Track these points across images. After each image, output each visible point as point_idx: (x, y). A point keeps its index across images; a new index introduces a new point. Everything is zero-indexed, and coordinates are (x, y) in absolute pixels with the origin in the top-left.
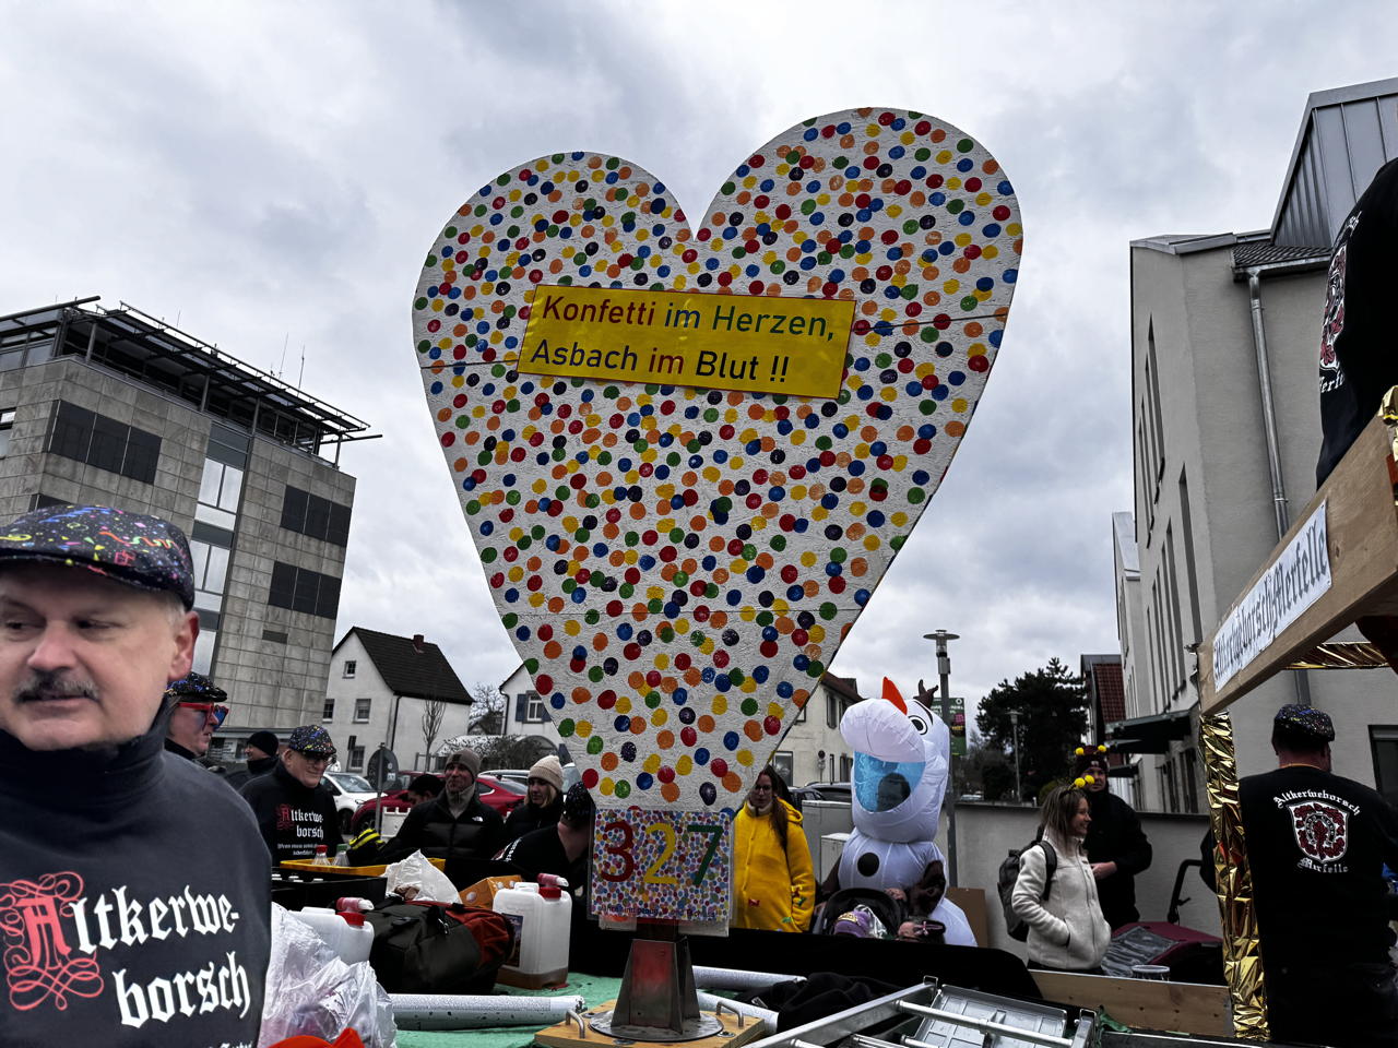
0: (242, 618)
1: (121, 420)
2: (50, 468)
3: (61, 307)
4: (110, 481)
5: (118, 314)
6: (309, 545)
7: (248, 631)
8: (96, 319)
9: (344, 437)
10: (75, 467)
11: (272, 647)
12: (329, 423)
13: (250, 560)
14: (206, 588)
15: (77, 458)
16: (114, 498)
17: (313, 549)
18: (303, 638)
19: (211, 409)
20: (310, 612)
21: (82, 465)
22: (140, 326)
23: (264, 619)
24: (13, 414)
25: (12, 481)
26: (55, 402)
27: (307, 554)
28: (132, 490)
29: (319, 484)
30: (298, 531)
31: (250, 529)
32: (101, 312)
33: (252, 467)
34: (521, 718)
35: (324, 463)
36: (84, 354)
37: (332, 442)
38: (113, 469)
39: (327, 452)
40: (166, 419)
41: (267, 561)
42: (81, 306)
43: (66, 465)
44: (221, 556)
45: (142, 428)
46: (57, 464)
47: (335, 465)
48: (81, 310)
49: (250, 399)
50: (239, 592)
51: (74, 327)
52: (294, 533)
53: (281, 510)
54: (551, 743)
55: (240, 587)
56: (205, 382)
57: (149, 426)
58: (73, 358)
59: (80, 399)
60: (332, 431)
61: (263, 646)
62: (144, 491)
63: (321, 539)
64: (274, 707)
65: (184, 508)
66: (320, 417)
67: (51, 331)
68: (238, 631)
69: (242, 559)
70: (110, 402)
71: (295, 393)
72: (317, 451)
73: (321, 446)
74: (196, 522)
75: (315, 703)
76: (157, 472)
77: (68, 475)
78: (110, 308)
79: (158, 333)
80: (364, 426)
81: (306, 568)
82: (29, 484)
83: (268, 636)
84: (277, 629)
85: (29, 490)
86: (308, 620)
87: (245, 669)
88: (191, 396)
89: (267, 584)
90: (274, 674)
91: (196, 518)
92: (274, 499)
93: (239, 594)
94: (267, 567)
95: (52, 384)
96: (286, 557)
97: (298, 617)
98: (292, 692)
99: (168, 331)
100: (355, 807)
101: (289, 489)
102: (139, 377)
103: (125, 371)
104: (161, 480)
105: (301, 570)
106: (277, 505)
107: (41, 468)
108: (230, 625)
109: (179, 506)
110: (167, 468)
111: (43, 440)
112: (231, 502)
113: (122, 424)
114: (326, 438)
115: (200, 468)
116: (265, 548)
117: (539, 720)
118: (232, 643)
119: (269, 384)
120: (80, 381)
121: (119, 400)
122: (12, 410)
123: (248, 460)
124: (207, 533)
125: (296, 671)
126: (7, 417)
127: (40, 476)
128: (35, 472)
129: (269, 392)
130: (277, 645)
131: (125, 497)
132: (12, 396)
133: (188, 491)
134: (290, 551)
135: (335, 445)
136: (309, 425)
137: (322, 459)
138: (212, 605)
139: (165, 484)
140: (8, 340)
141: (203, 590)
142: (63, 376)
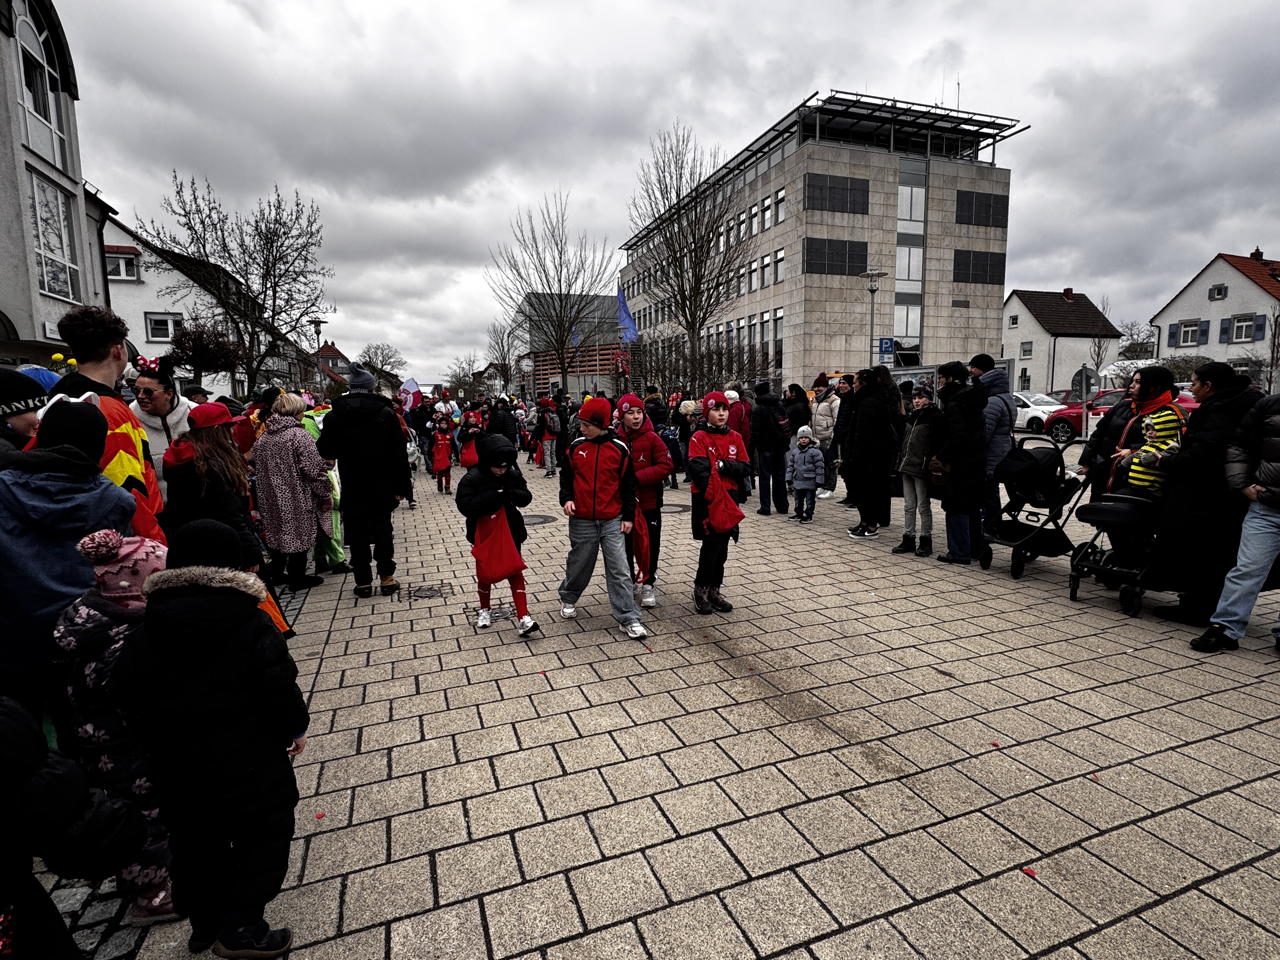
0: (937, 294)
1: (843, 175)
2: (809, 219)
3: (798, 109)
4: (843, 219)
5: (831, 100)
6: (978, 232)
7: (941, 303)
8: (819, 109)
9: (998, 138)
10: (822, 215)
11: (960, 311)
12: (985, 130)
13: (937, 253)
14: (911, 278)
15: (823, 208)
16: (846, 229)
17: (982, 235)
18: (980, 301)
19: (897, 149)
20: (983, 282)
21: (826, 212)
22: (845, 103)
23: (951, 293)
24: (784, 191)
25: (790, 234)
26: (805, 175)
27: (977, 239)
28: (856, 222)
29: (982, 183)
30: (969, 223)
31: (933, 230)
32: (820, 103)
33: (930, 183)
34: (1174, 344)
35: (984, 165)
36: (815, 137)
37: (988, 145)
38: (843, 211)
39: (984, 156)
40: (870, 166)
41: (948, 251)
42: (808, 104)
43: (817, 215)
44: (917, 252)
45: (856, 177)
46: (812, 216)
47: (992, 164)
48: (809, 107)
49: (924, 132)
50: (932, 276)
51: (807, 121)
52: (966, 226)
53: (955, 210)
55: (933, 274)
56: (890, 129)
57: (860, 175)
58: (810, 141)
59: (818, 169)
60: (988, 136)
61: (953, 312)
62: (863, 219)
63: (986, 225)
65: (888, 226)
66: (977, 128)
67: (793, 130)
68: (935, 304)
69: (932, 253)
70: (835, 165)
71: (955, 114)
72: (977, 157)
73: (980, 152)
74: (899, 234)
75: (994, 347)
76: (870, 205)
77: (818, 222)
78: (824, 98)
79: (856, 103)
80: (1014, 123)
81: (977, 250)
82: (800, 234)
83: (956, 304)
84: (962, 299)
85: (800, 236)
86: (983, 289)
87: (942, 329)
88: (883, 143)
89: (950, 267)
90: (963, 330)
91: (899, 230)
92: (949, 203)
93: (932, 278)
94: (950, 255)
95: (801, 164)
96: (963, 245)
97: (975, 288)
98: (977, 341)
99: (863, 99)
100: (1044, 417)
101: (960, 193)
102: (849, 142)
103: (840, 140)
104: (872, 210)
105: (974, 252)
106: (952, 207)
107: (804, 221)
108: (929, 301)
109: (886, 224)
110: (875, 200)
111: (802, 202)
112: (919, 213)
113: (844, 178)
114: (983, 144)
115: (896, 194)
116: (947, 241)
117: (1194, 343)
118: (932, 313)
119: (936, 114)
120: (816, 156)
121: (838, 161)
122: (783, 188)
123: (927, 177)
124: (906, 240)
125: (979, 326)
126: (781, 194)
127: (804, 227)
128: (801, 224)
129: (936, 120)
130: (963, 310)
131: (853, 227)
132: (781, 180)
133: (890, 213)
134: (965, 240)
135: (991, 147)
136: (967, 138)
137: (982, 162)
138: (916, 288)
139: (876, 212)
140: (772, 145)
141: (909, 280)
142: (806, 156)
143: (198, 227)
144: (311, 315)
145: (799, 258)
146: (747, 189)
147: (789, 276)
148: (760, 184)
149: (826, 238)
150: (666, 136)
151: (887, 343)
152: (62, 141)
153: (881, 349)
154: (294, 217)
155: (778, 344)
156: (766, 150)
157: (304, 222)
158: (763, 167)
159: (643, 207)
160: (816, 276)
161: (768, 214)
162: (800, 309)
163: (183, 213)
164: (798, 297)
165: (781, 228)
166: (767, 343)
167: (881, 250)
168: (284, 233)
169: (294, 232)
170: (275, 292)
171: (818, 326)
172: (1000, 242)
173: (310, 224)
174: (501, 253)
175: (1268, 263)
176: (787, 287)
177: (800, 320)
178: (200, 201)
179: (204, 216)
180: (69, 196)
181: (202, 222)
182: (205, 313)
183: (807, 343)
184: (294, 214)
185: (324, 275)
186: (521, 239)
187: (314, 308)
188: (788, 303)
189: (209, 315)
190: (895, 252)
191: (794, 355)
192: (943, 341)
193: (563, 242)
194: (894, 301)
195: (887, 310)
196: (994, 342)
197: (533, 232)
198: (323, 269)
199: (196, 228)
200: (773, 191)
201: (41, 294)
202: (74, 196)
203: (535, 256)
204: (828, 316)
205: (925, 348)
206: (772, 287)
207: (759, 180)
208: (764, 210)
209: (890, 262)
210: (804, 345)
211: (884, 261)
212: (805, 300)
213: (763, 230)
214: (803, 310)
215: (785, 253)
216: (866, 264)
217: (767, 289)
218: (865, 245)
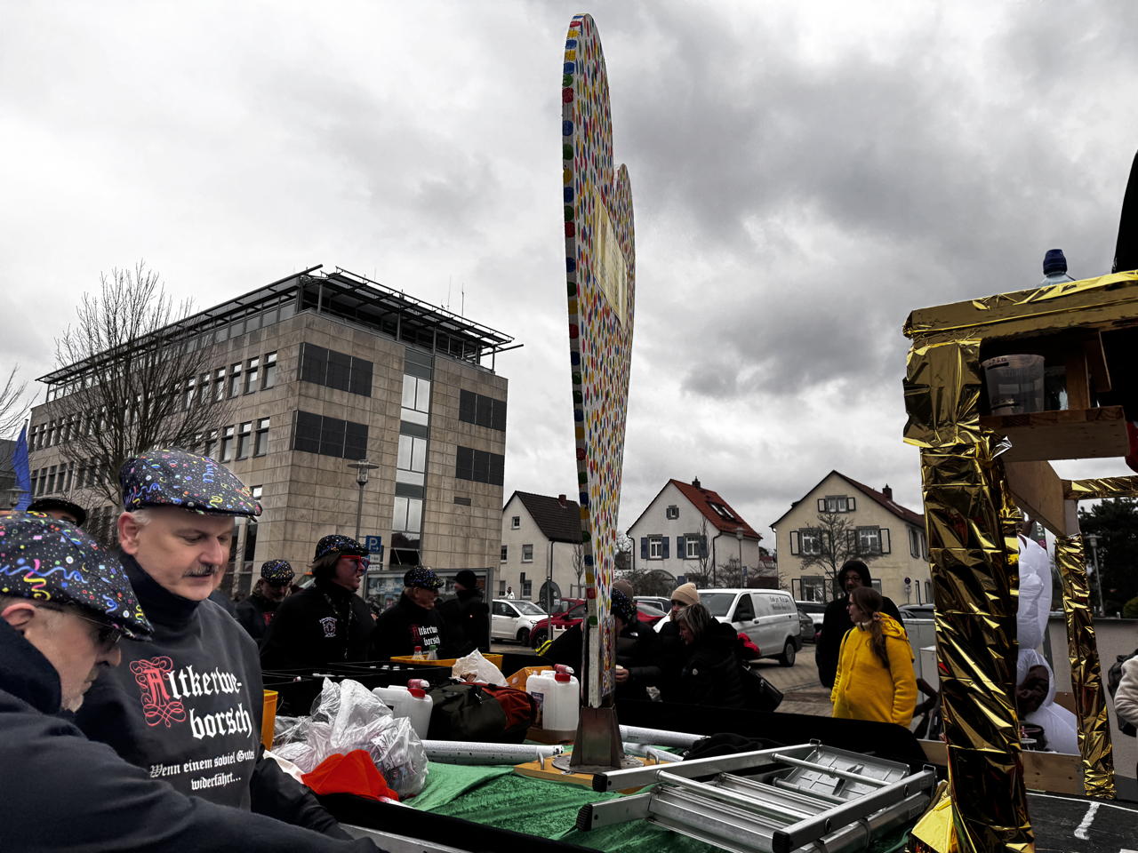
0: (439, 489)
1: (344, 352)
2: (303, 391)
3: (299, 275)
4: (342, 397)
5: (335, 276)
6: (480, 432)
7: (444, 498)
8: (321, 281)
9: (497, 349)
10: (319, 390)
11: (460, 509)
12: (485, 339)
13: (440, 446)
14: (413, 469)
15: (320, 382)
16: (346, 408)
17: (483, 435)
18: (481, 501)
19: (404, 338)
20: (485, 481)
22: (351, 283)
23: (454, 489)
24: (275, 355)
25: (279, 403)
26: (301, 344)
27: (478, 439)
28: (357, 402)
29: (483, 386)
30: (472, 422)
31: (437, 423)
32: (324, 276)
33: (435, 378)
34: (645, 556)
35: (485, 370)
36: (316, 307)
37: (489, 353)
38: (343, 388)
39: (486, 362)
40: (374, 349)
41: (451, 447)
42: (311, 273)
43: (313, 388)
44: (421, 444)
45: (359, 357)
46: (307, 387)
47: (492, 371)
48: (311, 276)
49: (429, 328)
50: (435, 470)
51: (309, 289)
52: (469, 424)
53: (458, 407)
54: (671, 576)
55: (435, 466)
56: (397, 318)
57: (364, 355)
58: (309, 311)
59: (317, 340)
60: (488, 345)
61: (455, 508)
62: (365, 401)
63: (487, 426)
64: (466, 554)
66: (478, 336)
67: (293, 294)
68: (437, 498)
69: (435, 446)
70: (336, 340)
71: (460, 320)
72: (478, 362)
73: (482, 357)
74: (402, 421)
75: (494, 549)
76: (373, 388)
77: (315, 395)
78: (329, 273)
79: (362, 286)
80: (510, 339)
81: (479, 449)
82: (291, 405)
83: (458, 500)
84: (464, 496)
85: (290, 408)
86: (484, 488)
87: (444, 526)
88: (389, 330)
89: (453, 462)
90: (464, 528)
91: (402, 418)
92: (453, 400)
93: (435, 471)
94: (453, 450)
95: (298, 332)
96: (464, 442)
97: (477, 486)
98: (477, 541)
99: (370, 284)
100: (530, 626)
101: (463, 392)
102: (353, 320)
103: (343, 317)
104: (375, 394)
105: (476, 451)
106: (455, 405)
107: (297, 393)
108: (431, 495)
109: (389, 410)
110: (378, 383)
111: (296, 371)
112: (424, 405)
113: (346, 355)
114: (485, 351)
115: (401, 382)
116: (450, 436)
117: (659, 557)
118: (433, 507)
119: (441, 315)
120: (315, 327)
121: (342, 338)
122: (275, 352)
123: (432, 372)
124: (410, 429)
125: (479, 526)
126: (272, 358)
127: (297, 398)
128: (293, 395)
129: (442, 321)
130: (464, 507)
131: (354, 408)
132: (273, 343)
133: (394, 399)
134: (467, 438)
135: (491, 355)
136: (471, 343)
137: (483, 367)
138: (418, 480)
139: (379, 396)
140: (266, 304)
141: (411, 470)
142: (304, 325)
145: (287, 432)
147: (273, 451)
148: (247, 342)
149: (321, 414)
150: (125, 275)
151: (374, 542)
155: (251, 530)
156: (259, 307)
158: (254, 323)
159: (78, 348)
160: (306, 455)
161: (254, 376)
162: (283, 490)
164: (283, 475)
165: (267, 395)
167: (383, 437)
171: (304, 512)
172: (500, 444)
175: (704, 491)
176: (269, 462)
177: (282, 503)
183: (289, 531)
188: (268, 481)
190: (398, 440)
191: (272, 546)
192: (445, 540)
194: (394, 491)
195: (386, 500)
196: (494, 545)
200: (262, 352)
204: (317, 501)
205: (424, 546)
206: (250, 460)
207: (248, 336)
208: (250, 371)
209: (391, 450)
210: (285, 534)
211: (385, 448)
212: (291, 481)
213: (246, 392)
214: (287, 492)
215: (271, 423)
216: (366, 447)
217: (244, 462)
218: (365, 428)
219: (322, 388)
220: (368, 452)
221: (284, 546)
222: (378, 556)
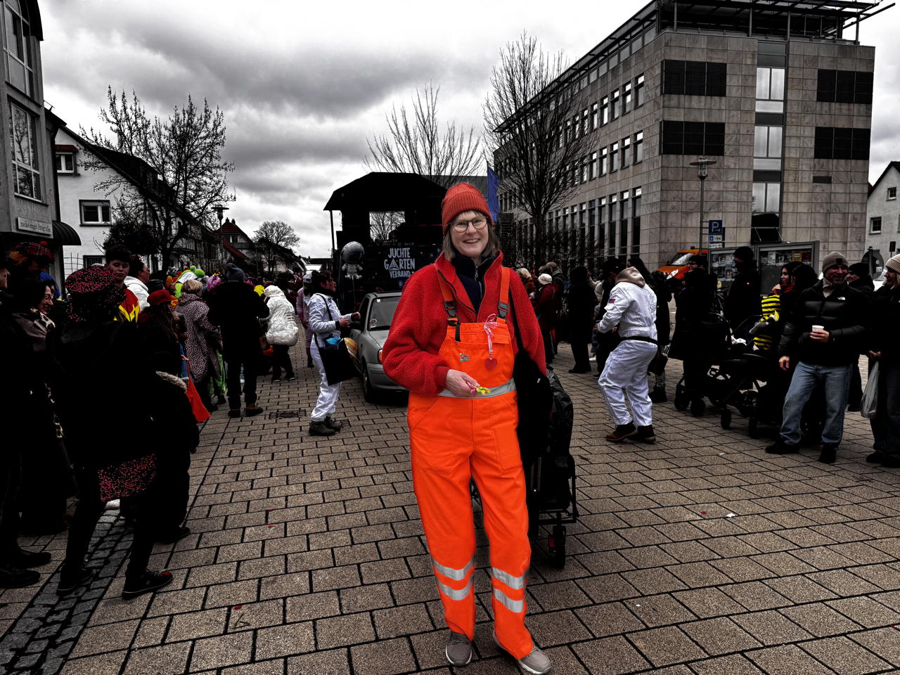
0: (796, 171)
1: (700, 60)
2: (667, 103)
4: (700, 102)
6: (841, 109)
7: (802, 179)
9: (862, 16)
10: (679, 99)
11: (820, 188)
12: (847, 10)
13: (797, 131)
14: (770, 156)
15: (679, 93)
16: (703, 111)
17: (845, 112)
18: (843, 177)
19: (756, 32)
20: (847, 157)
23: (813, 169)
24: (643, 77)
25: (648, 117)
26: (662, 62)
27: (839, 116)
28: (713, 104)
29: (844, 61)
30: (831, 100)
31: (794, 108)
33: (790, 64)
35: (847, 43)
36: (672, 25)
37: (852, 24)
38: (700, 94)
39: (848, 34)
40: (727, 50)
41: (809, 129)
43: (674, 99)
44: (776, 131)
45: (713, 61)
46: (669, 100)
47: (856, 42)
49: (784, 14)
50: (792, 154)
51: (665, 10)
52: (827, 103)
53: (816, 88)
55: (793, 150)
56: (749, 15)
57: (717, 59)
58: (668, 30)
59: (675, 55)
60: (851, 15)
61: (814, 187)
62: (720, 101)
63: (849, 101)
67: (654, 18)
68: (795, 180)
69: (792, 131)
70: (691, 51)
72: (840, 35)
73: (844, 31)
74: (758, 114)
75: (858, 222)
76: (727, 88)
77: (676, 105)
81: (840, 126)
82: (657, 117)
83: (817, 180)
84: (823, 174)
85: (657, 120)
86: (846, 164)
87: (802, 204)
88: (741, 27)
89: (811, 144)
90: (825, 205)
91: (756, 111)
92: (809, 82)
93: (793, 155)
94: (810, 132)
95: (658, 52)
96: (824, 122)
97: (837, 164)
98: (840, 216)
101: (821, 72)
102: (707, 28)
103: (698, 27)
104: (730, 92)
105: (837, 129)
106: (813, 86)
107: (661, 106)
108: (788, 177)
109: (744, 105)
110: (732, 82)
111: (659, 87)
112: (779, 93)
113: (701, 63)
114: (847, 22)
115: (754, 76)
116: (807, 119)
118: (792, 189)
120: (673, 44)
121: (696, 47)
122: (642, 75)
123: (787, 59)
124: (766, 119)
125: (842, 201)
126: (641, 80)
127: (661, 111)
128: (659, 109)
129: (796, 3)
130: (824, 185)
131: (710, 109)
132: (641, 66)
133: (748, 94)
134: (827, 118)
135: (855, 25)
136: (831, 17)
137: (845, 41)
138: (776, 166)
139: (733, 94)
140: (633, 33)
141: (767, 157)
142: (664, 44)
143: (127, 132)
144: (216, 203)
145: (656, 140)
146: (610, 75)
147: (647, 157)
148: (621, 70)
149: (682, 120)
151: (716, 225)
152: (30, 73)
153: (710, 231)
154: (203, 121)
155: (637, 222)
156: (628, 37)
157: (210, 125)
158: (625, 53)
160: (672, 157)
161: (629, 98)
162: (656, 188)
163: (115, 121)
164: (656, 177)
165: (640, 111)
166: (626, 220)
167: (739, 130)
168: (195, 135)
169: (203, 134)
170: (186, 184)
171: (675, 204)
172: (865, 118)
173: (216, 126)
174: (377, 146)
176: (644, 168)
177: (656, 199)
178: (128, 111)
179: (131, 123)
180: (35, 117)
181: (130, 128)
182: (130, 203)
183: (663, 220)
184: (203, 119)
185: (226, 169)
186: (396, 132)
187: (218, 197)
188: (646, 182)
189: (133, 204)
190: (753, 131)
191: (651, 232)
192: (804, 217)
193: (433, 133)
194: (751, 178)
195: (745, 187)
196: (858, 217)
197: (406, 127)
198: (225, 164)
199: (125, 134)
200: (633, 76)
201: (16, 196)
202: (38, 116)
203: (408, 147)
204: (684, 195)
205: (784, 224)
206: (631, 167)
207: (621, 65)
208: (625, 95)
209: (748, 142)
210: (661, 222)
211: (741, 141)
212: (662, 180)
213: (624, 113)
214: (660, 189)
215: (644, 135)
216: (724, 143)
217: (627, 169)
218: (722, 125)
219: (682, 97)
220: (726, 147)
221: (660, 232)
222: (720, 236)
